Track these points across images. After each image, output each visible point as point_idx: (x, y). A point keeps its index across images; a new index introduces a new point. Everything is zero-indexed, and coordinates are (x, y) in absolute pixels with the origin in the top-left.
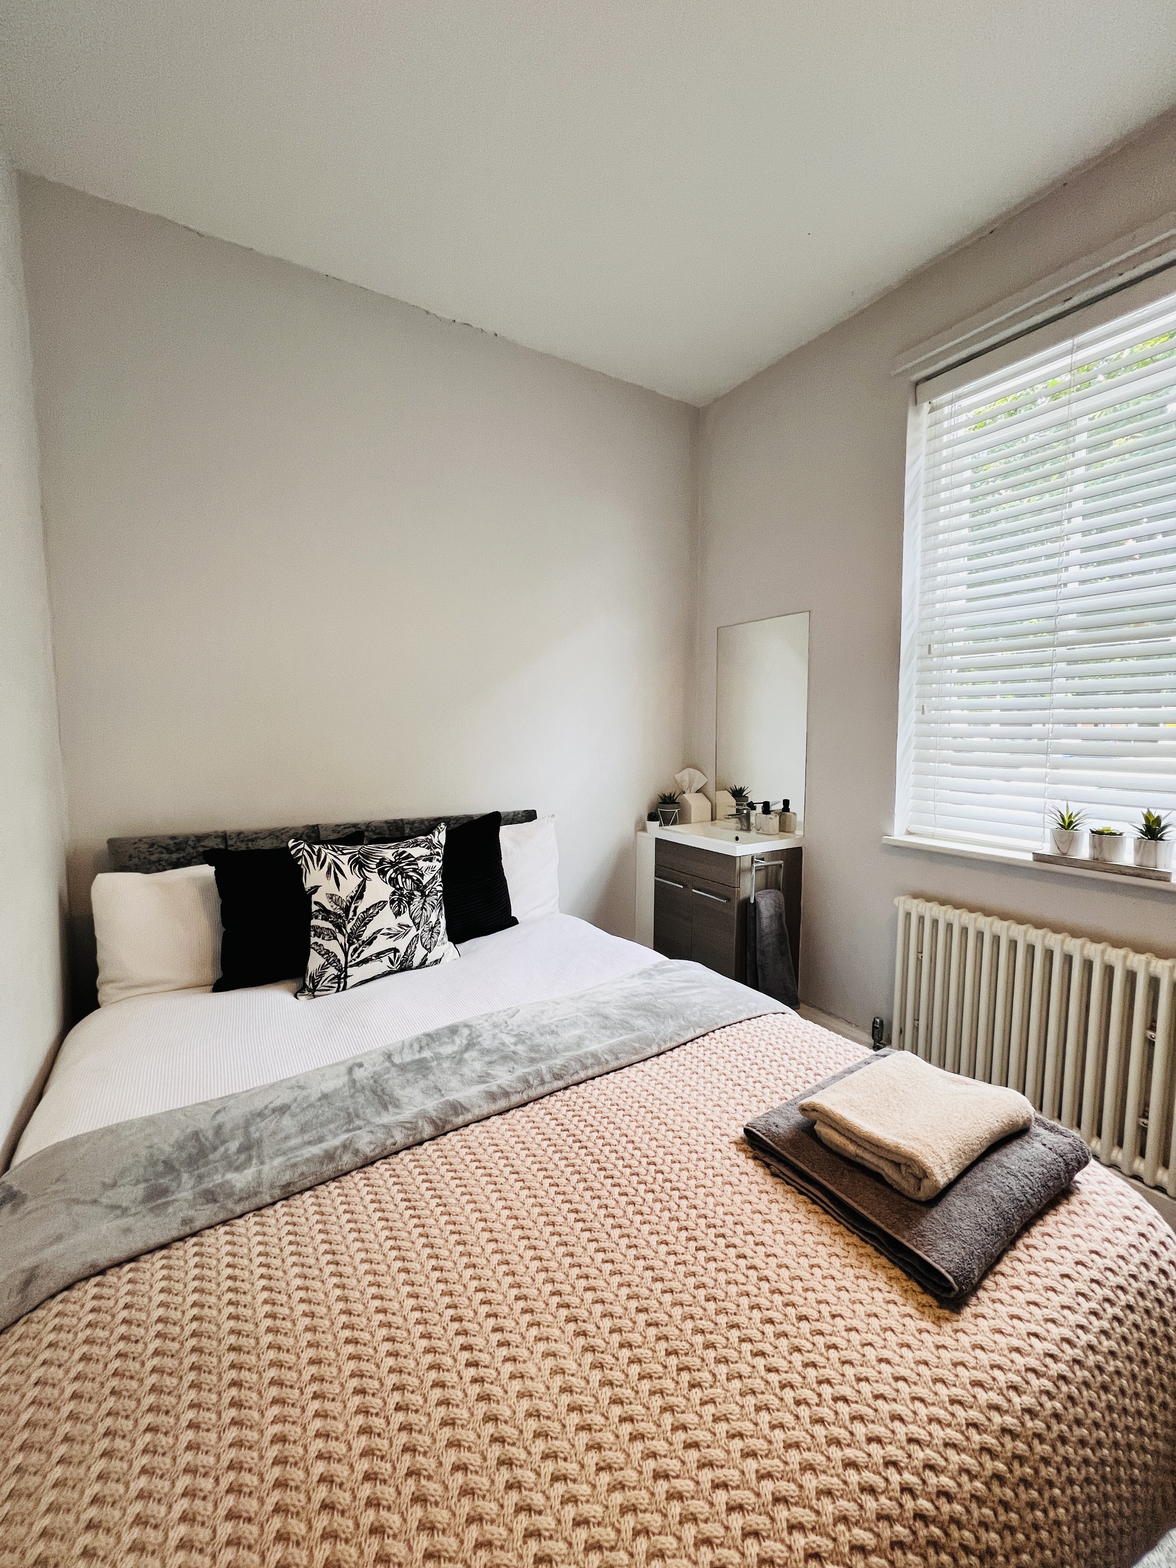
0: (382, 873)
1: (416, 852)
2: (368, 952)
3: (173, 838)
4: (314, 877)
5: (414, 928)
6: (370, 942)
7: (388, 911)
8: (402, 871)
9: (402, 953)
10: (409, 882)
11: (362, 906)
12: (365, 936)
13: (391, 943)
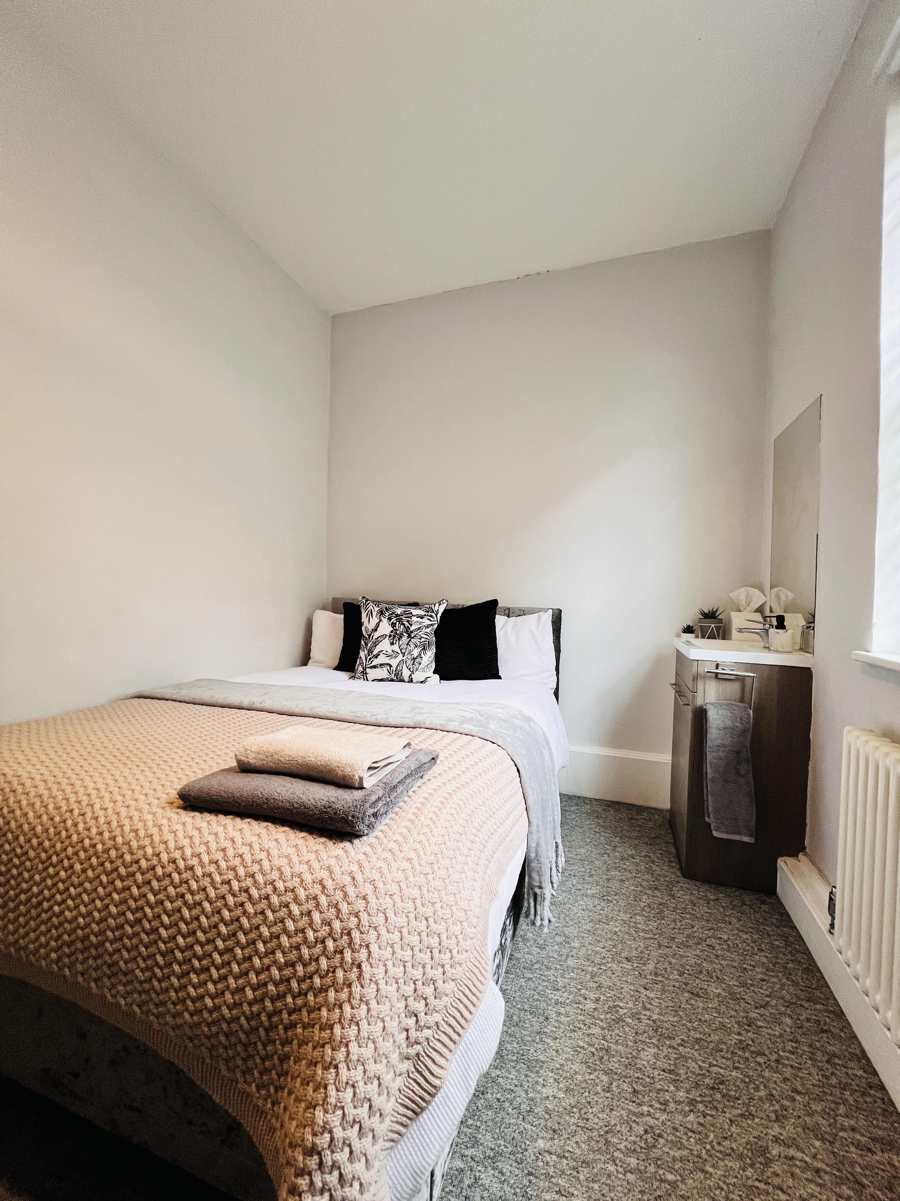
0: (390, 619)
2: (376, 662)
4: (364, 617)
5: (401, 655)
6: (376, 656)
7: (387, 641)
8: (400, 621)
9: (394, 668)
10: (402, 627)
11: (376, 635)
13: (387, 660)
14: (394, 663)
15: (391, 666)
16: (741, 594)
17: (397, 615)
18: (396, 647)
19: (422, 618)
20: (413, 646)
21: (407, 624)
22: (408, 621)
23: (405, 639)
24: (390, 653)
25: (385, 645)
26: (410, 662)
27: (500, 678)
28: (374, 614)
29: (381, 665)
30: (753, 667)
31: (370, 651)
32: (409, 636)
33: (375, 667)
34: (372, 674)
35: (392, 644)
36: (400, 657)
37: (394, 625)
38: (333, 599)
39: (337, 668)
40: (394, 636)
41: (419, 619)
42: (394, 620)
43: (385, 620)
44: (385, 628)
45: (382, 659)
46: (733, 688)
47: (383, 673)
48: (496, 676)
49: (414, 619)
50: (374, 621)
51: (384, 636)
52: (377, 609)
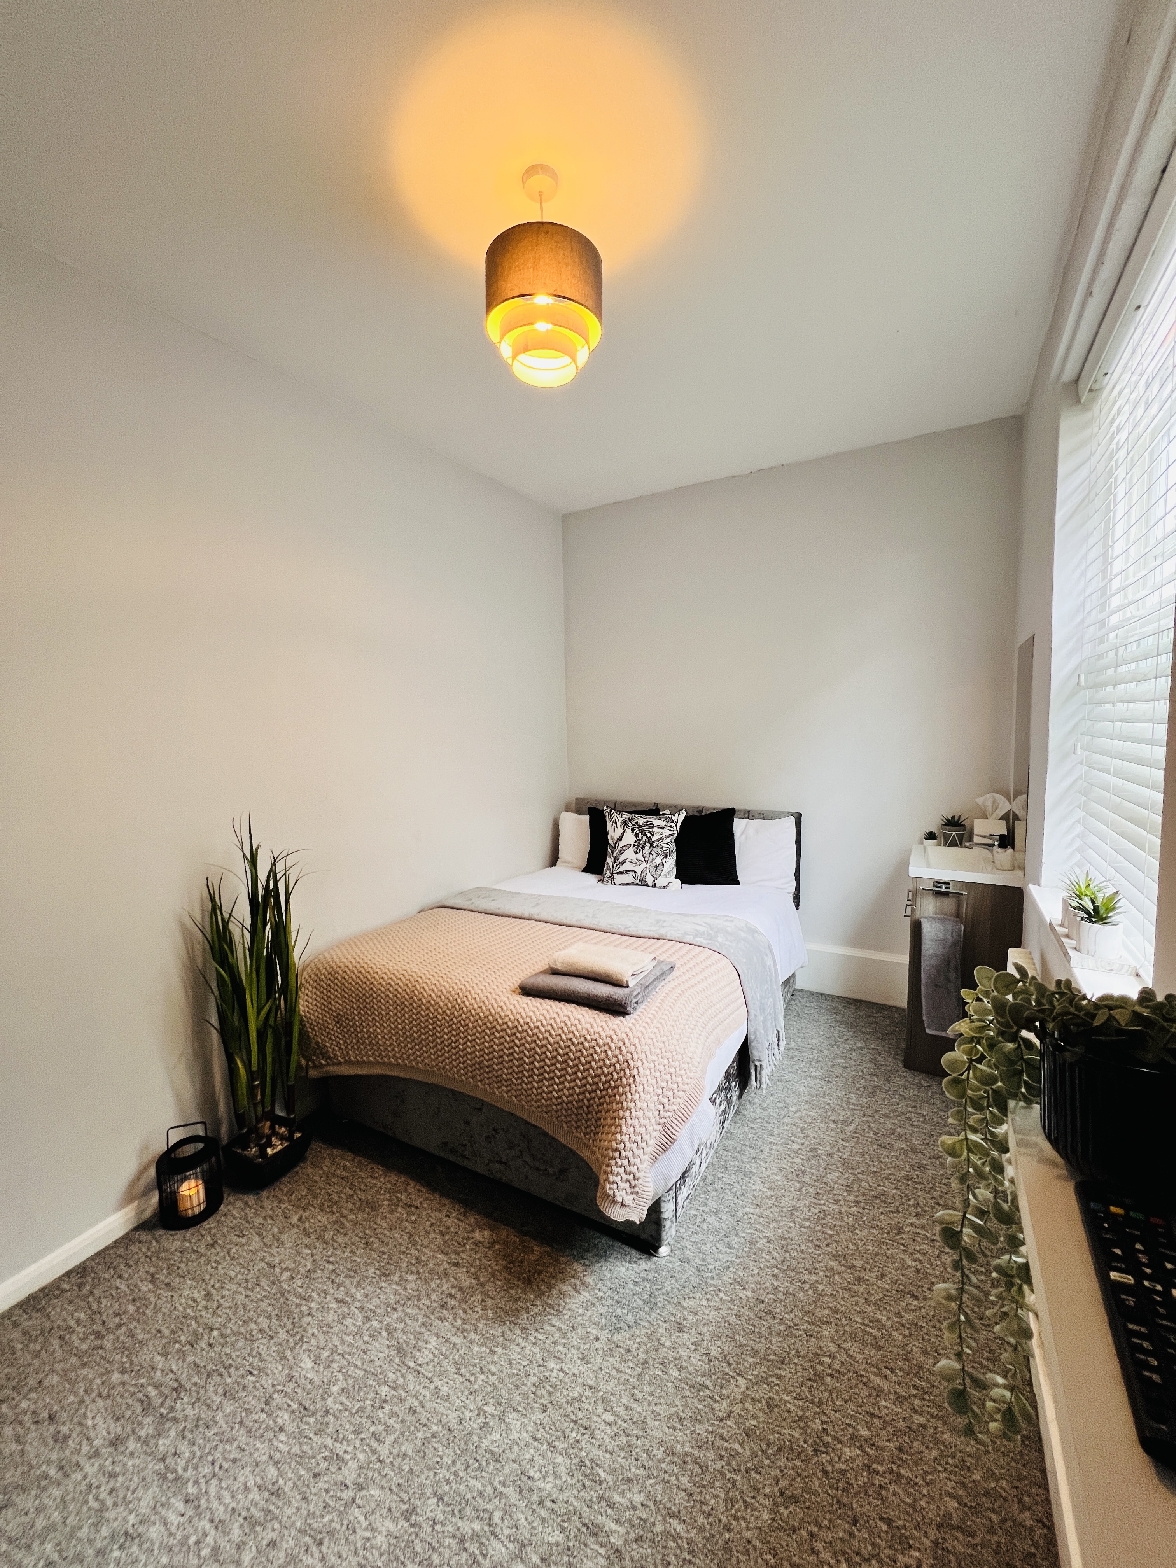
0: (633, 830)
1: (656, 822)
2: (622, 869)
4: (609, 825)
5: (645, 863)
6: (622, 863)
7: (631, 850)
8: (643, 831)
9: (639, 874)
10: (645, 837)
11: (621, 844)
12: (621, 860)
13: (632, 868)
14: (639, 870)
15: (636, 873)
16: (987, 800)
17: (640, 826)
18: (640, 856)
19: (663, 828)
20: (655, 855)
21: (649, 835)
22: (650, 832)
23: (647, 849)
24: (635, 861)
25: (629, 854)
26: (653, 870)
27: (738, 883)
28: (619, 824)
29: (627, 872)
30: (968, 885)
31: (616, 859)
32: (652, 846)
33: (621, 873)
34: (619, 879)
35: (636, 853)
36: (644, 865)
37: (637, 835)
38: (577, 799)
39: (584, 871)
40: (638, 846)
41: (660, 830)
42: (637, 831)
43: (629, 831)
44: (629, 838)
45: (627, 866)
46: (948, 904)
47: (629, 878)
48: (733, 880)
49: (655, 829)
50: (619, 830)
51: (628, 846)
52: (621, 819)
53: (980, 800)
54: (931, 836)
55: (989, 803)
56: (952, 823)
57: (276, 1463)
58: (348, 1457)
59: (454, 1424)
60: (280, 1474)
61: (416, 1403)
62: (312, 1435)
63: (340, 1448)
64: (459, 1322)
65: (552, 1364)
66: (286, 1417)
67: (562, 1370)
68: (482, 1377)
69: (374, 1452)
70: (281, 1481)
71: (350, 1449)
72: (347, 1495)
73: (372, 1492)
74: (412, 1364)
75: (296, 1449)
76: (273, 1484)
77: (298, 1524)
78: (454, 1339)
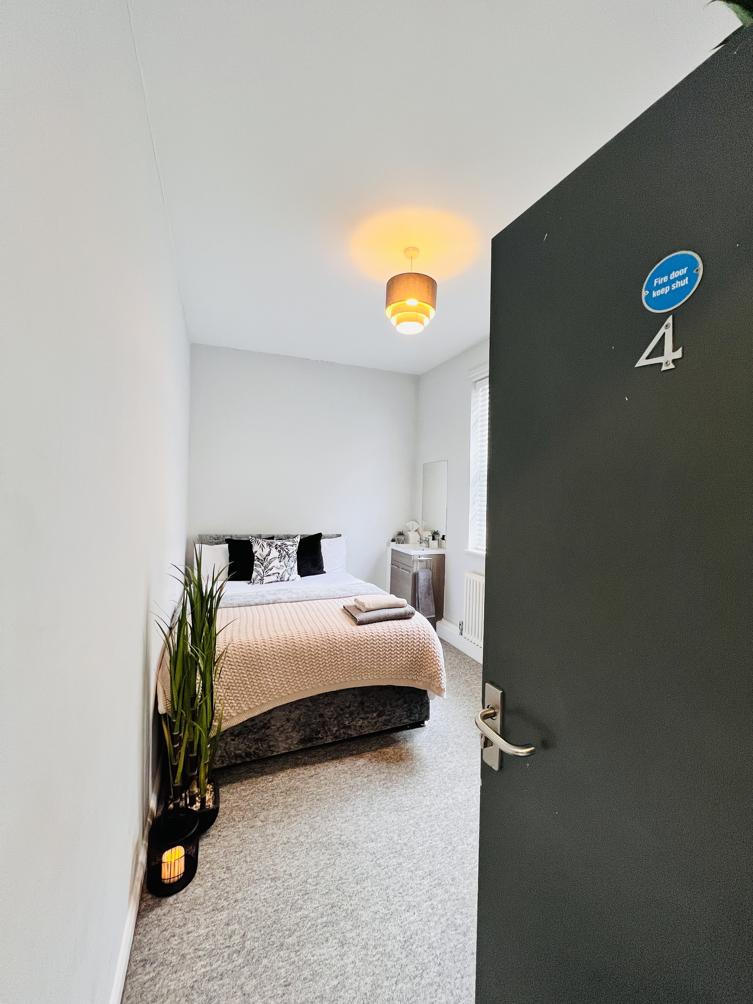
0: (276, 548)
1: (288, 543)
3: (217, 535)
4: (256, 548)
6: (271, 570)
8: (282, 549)
9: (282, 575)
10: (284, 552)
11: (269, 558)
12: (269, 568)
13: (277, 571)
14: (281, 572)
15: (278, 574)
16: (410, 524)
17: (280, 546)
18: (282, 563)
21: (287, 550)
24: (279, 567)
25: (276, 563)
27: (325, 572)
28: (265, 546)
29: (273, 574)
30: (429, 556)
31: (266, 567)
32: (289, 557)
33: (269, 575)
35: (280, 562)
37: (279, 551)
40: (281, 558)
41: (292, 547)
43: (273, 549)
45: (274, 571)
47: (274, 578)
48: (323, 572)
49: (289, 547)
50: (267, 550)
51: (275, 558)
52: (265, 543)
53: (407, 524)
54: (393, 540)
55: (411, 525)
56: (401, 534)
57: (416, 870)
58: (434, 843)
59: (445, 806)
60: (423, 869)
61: (428, 814)
62: (413, 853)
63: (427, 845)
64: (401, 787)
65: (445, 770)
66: (394, 860)
67: (449, 769)
68: (433, 791)
69: (438, 834)
70: (427, 870)
71: (430, 841)
72: (450, 848)
73: (455, 840)
74: (408, 809)
75: (415, 861)
76: (425, 873)
77: (451, 868)
78: (407, 792)
